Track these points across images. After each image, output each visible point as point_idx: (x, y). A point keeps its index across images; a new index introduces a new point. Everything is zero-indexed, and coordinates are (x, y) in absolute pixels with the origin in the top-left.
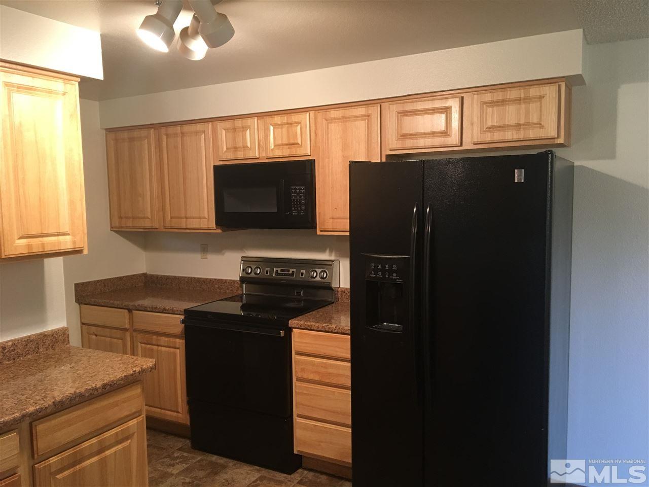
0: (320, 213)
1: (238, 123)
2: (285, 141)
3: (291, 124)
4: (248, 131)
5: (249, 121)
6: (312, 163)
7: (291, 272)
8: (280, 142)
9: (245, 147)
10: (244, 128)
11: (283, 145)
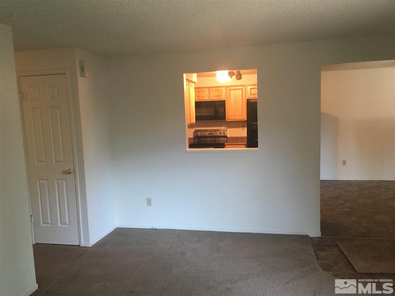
0: (227, 115)
1: (200, 90)
2: (216, 95)
3: (218, 90)
4: (203, 92)
5: (204, 89)
6: (224, 101)
7: (213, 133)
8: (215, 95)
9: (202, 96)
10: (202, 91)
11: (215, 96)
